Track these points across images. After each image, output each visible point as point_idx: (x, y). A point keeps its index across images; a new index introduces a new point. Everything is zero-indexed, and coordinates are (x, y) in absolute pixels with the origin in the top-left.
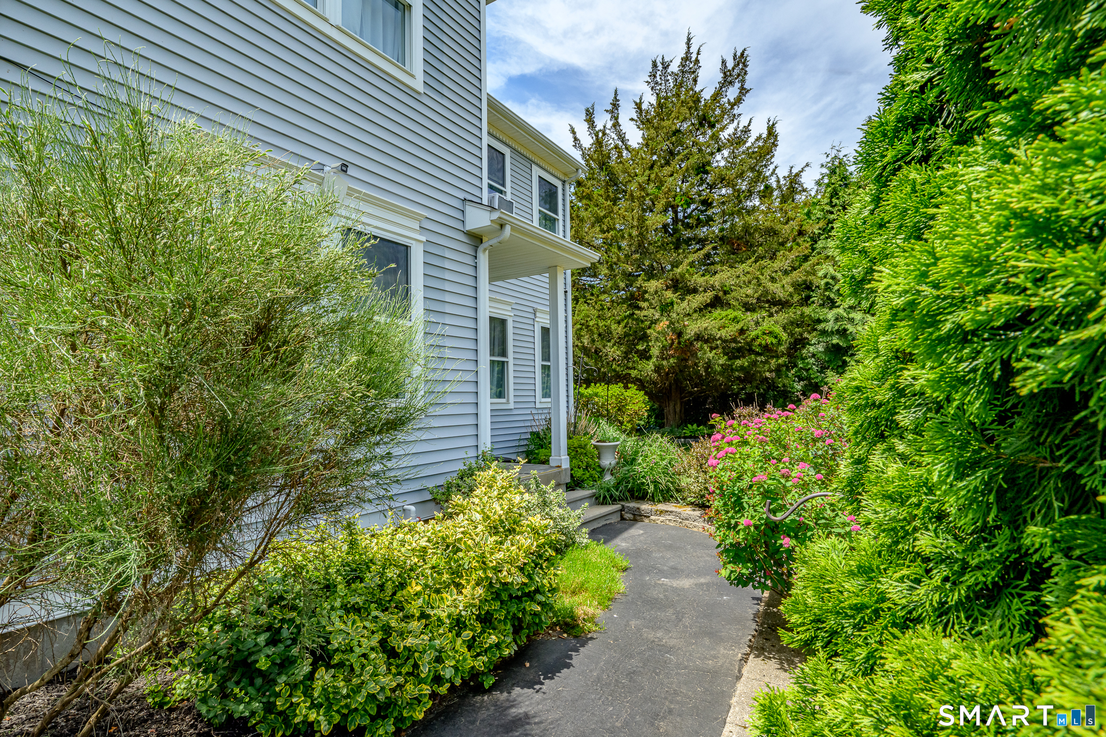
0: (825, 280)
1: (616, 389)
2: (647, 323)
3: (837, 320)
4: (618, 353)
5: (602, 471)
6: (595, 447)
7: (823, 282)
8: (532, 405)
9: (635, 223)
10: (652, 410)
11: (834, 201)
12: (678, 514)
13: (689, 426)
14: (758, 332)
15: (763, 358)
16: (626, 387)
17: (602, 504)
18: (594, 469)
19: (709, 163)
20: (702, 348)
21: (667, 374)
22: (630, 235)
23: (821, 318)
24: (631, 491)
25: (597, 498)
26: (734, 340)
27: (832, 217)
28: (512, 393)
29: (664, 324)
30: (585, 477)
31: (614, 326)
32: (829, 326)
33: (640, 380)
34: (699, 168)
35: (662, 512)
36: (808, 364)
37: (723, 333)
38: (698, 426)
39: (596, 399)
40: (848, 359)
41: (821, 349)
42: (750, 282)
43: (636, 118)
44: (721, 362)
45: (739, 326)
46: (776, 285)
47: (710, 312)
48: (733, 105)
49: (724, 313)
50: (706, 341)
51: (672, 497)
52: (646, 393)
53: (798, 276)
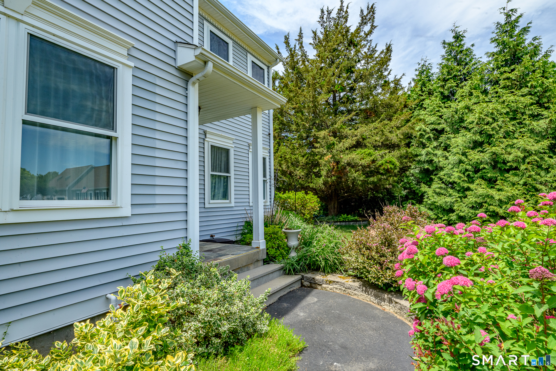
0: (420, 132)
1: (301, 194)
2: (319, 156)
3: (427, 155)
4: (303, 174)
5: (289, 249)
6: (284, 232)
7: (418, 134)
8: (247, 204)
9: (311, 100)
10: (322, 206)
11: (424, 88)
12: (342, 284)
13: (342, 215)
14: (383, 161)
15: (385, 177)
16: (306, 193)
17: (288, 274)
18: (283, 248)
19: (353, 67)
20: (350, 170)
21: (330, 186)
22: (308, 106)
23: (418, 153)
24: (309, 266)
25: (284, 270)
26: (369, 166)
27: (422, 98)
28: (233, 196)
29: (328, 157)
30: (277, 254)
31: (300, 158)
32: (423, 158)
33: (315, 189)
34: (348, 69)
35: (330, 282)
36: (410, 179)
37: (363, 162)
38: (347, 215)
39: (289, 200)
40: (433, 177)
41: (417, 171)
42: (377, 133)
43: (313, 43)
44: (361, 178)
45: (372, 158)
46: (392, 135)
47: (355, 150)
48: (367, 35)
49: (363, 151)
50: (353, 167)
51: (337, 269)
52: (318, 197)
53: (405, 129)
